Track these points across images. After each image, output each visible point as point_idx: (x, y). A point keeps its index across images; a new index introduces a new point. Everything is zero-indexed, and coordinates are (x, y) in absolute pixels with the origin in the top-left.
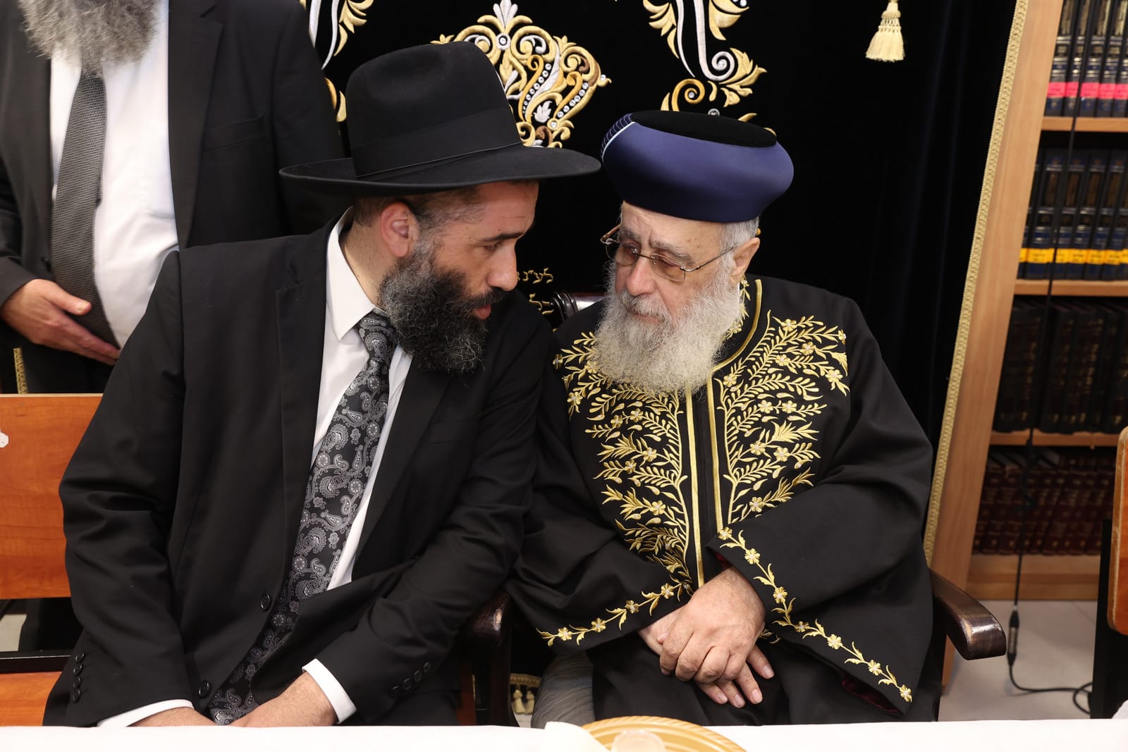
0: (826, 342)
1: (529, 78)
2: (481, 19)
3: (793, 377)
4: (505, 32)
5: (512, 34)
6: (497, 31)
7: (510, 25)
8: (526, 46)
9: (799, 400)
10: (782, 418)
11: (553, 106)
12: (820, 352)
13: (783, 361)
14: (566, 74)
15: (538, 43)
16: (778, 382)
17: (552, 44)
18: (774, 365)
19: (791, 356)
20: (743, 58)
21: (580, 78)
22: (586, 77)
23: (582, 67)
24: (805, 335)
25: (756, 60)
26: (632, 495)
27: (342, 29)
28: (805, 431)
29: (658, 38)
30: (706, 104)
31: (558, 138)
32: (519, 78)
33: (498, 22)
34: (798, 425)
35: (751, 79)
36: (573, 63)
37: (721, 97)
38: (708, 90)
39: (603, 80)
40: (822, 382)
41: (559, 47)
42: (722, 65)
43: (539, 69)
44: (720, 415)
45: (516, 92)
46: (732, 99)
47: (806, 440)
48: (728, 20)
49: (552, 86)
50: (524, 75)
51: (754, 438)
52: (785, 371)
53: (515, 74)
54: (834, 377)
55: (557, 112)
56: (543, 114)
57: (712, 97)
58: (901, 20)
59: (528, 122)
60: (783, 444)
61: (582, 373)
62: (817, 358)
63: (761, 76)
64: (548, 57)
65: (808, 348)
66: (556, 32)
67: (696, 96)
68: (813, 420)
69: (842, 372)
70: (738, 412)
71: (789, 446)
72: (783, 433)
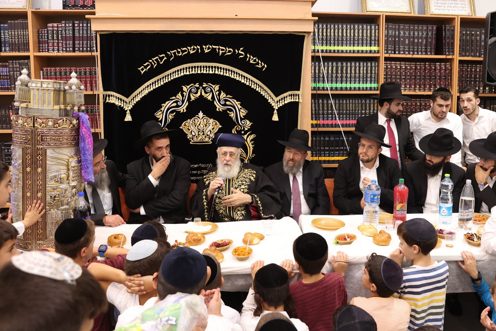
0: (252, 173)
1: (206, 126)
2: (196, 116)
3: (246, 178)
4: (201, 118)
5: (202, 118)
6: (199, 118)
7: (202, 117)
8: (205, 120)
9: (246, 182)
10: (243, 184)
11: (211, 132)
12: (251, 174)
13: (244, 176)
14: (213, 126)
15: (207, 120)
16: (243, 179)
17: (210, 120)
18: (243, 176)
19: (246, 175)
20: (248, 122)
21: (216, 126)
22: (217, 126)
23: (216, 124)
24: (249, 172)
25: (250, 122)
26: (217, 198)
27: (169, 119)
28: (246, 187)
29: (231, 118)
30: (241, 130)
31: (212, 138)
32: (204, 127)
33: (199, 116)
34: (245, 185)
35: (250, 125)
36: (214, 123)
37: (244, 129)
38: (241, 127)
39: (220, 126)
40: (250, 179)
41: (211, 121)
42: (244, 123)
43: (208, 125)
44: (232, 184)
45: (203, 129)
46: (246, 129)
47: (246, 188)
48: (244, 114)
49: (210, 128)
50: (205, 126)
51: (238, 187)
52: (244, 177)
53: (203, 126)
54: (252, 178)
55: (212, 133)
56: (209, 133)
57: (242, 129)
58: (278, 114)
59: (206, 135)
60: (242, 189)
61: (209, 179)
62: (250, 175)
63: (252, 124)
64: (209, 122)
65: (249, 174)
66: (210, 118)
67: (239, 129)
68: (248, 185)
69: (254, 177)
70: (236, 183)
71: (243, 189)
72: (243, 187)
